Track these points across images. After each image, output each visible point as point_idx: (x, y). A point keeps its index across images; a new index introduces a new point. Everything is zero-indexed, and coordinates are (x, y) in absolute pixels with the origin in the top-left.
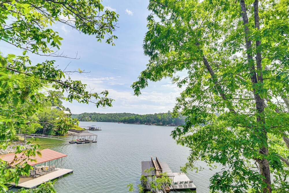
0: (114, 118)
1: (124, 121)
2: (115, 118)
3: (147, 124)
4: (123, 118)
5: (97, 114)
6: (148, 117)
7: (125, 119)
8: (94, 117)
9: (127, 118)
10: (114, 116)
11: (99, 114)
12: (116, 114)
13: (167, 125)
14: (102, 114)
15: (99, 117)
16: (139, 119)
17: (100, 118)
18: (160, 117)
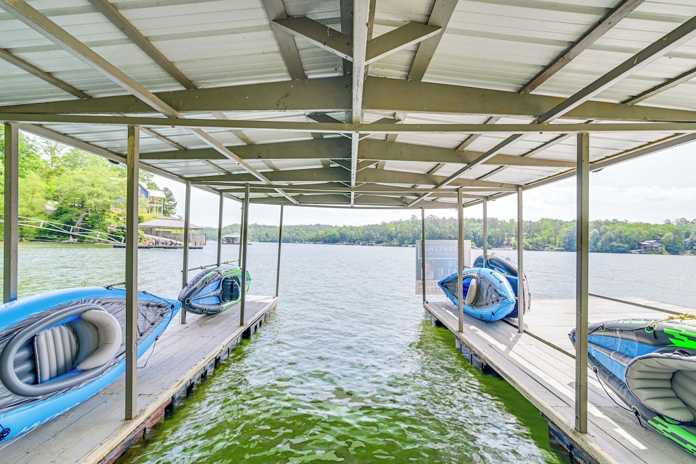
0: (295, 234)
1: (315, 241)
2: (298, 235)
3: (364, 244)
4: (313, 235)
5: (259, 226)
6: (367, 230)
7: (317, 235)
8: (252, 232)
9: (321, 233)
10: (295, 230)
11: (264, 226)
12: (300, 226)
13: (411, 245)
14: (271, 227)
15: (264, 233)
16: (348, 233)
17: (267, 235)
18: (393, 228)
